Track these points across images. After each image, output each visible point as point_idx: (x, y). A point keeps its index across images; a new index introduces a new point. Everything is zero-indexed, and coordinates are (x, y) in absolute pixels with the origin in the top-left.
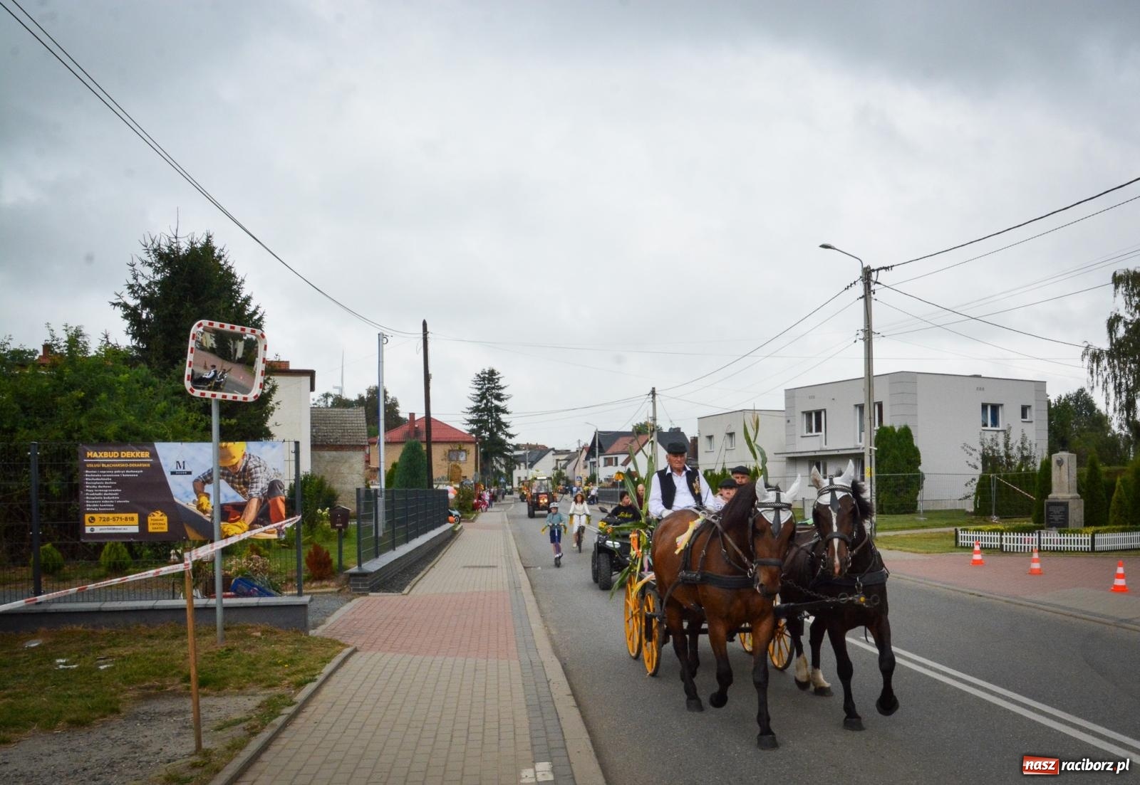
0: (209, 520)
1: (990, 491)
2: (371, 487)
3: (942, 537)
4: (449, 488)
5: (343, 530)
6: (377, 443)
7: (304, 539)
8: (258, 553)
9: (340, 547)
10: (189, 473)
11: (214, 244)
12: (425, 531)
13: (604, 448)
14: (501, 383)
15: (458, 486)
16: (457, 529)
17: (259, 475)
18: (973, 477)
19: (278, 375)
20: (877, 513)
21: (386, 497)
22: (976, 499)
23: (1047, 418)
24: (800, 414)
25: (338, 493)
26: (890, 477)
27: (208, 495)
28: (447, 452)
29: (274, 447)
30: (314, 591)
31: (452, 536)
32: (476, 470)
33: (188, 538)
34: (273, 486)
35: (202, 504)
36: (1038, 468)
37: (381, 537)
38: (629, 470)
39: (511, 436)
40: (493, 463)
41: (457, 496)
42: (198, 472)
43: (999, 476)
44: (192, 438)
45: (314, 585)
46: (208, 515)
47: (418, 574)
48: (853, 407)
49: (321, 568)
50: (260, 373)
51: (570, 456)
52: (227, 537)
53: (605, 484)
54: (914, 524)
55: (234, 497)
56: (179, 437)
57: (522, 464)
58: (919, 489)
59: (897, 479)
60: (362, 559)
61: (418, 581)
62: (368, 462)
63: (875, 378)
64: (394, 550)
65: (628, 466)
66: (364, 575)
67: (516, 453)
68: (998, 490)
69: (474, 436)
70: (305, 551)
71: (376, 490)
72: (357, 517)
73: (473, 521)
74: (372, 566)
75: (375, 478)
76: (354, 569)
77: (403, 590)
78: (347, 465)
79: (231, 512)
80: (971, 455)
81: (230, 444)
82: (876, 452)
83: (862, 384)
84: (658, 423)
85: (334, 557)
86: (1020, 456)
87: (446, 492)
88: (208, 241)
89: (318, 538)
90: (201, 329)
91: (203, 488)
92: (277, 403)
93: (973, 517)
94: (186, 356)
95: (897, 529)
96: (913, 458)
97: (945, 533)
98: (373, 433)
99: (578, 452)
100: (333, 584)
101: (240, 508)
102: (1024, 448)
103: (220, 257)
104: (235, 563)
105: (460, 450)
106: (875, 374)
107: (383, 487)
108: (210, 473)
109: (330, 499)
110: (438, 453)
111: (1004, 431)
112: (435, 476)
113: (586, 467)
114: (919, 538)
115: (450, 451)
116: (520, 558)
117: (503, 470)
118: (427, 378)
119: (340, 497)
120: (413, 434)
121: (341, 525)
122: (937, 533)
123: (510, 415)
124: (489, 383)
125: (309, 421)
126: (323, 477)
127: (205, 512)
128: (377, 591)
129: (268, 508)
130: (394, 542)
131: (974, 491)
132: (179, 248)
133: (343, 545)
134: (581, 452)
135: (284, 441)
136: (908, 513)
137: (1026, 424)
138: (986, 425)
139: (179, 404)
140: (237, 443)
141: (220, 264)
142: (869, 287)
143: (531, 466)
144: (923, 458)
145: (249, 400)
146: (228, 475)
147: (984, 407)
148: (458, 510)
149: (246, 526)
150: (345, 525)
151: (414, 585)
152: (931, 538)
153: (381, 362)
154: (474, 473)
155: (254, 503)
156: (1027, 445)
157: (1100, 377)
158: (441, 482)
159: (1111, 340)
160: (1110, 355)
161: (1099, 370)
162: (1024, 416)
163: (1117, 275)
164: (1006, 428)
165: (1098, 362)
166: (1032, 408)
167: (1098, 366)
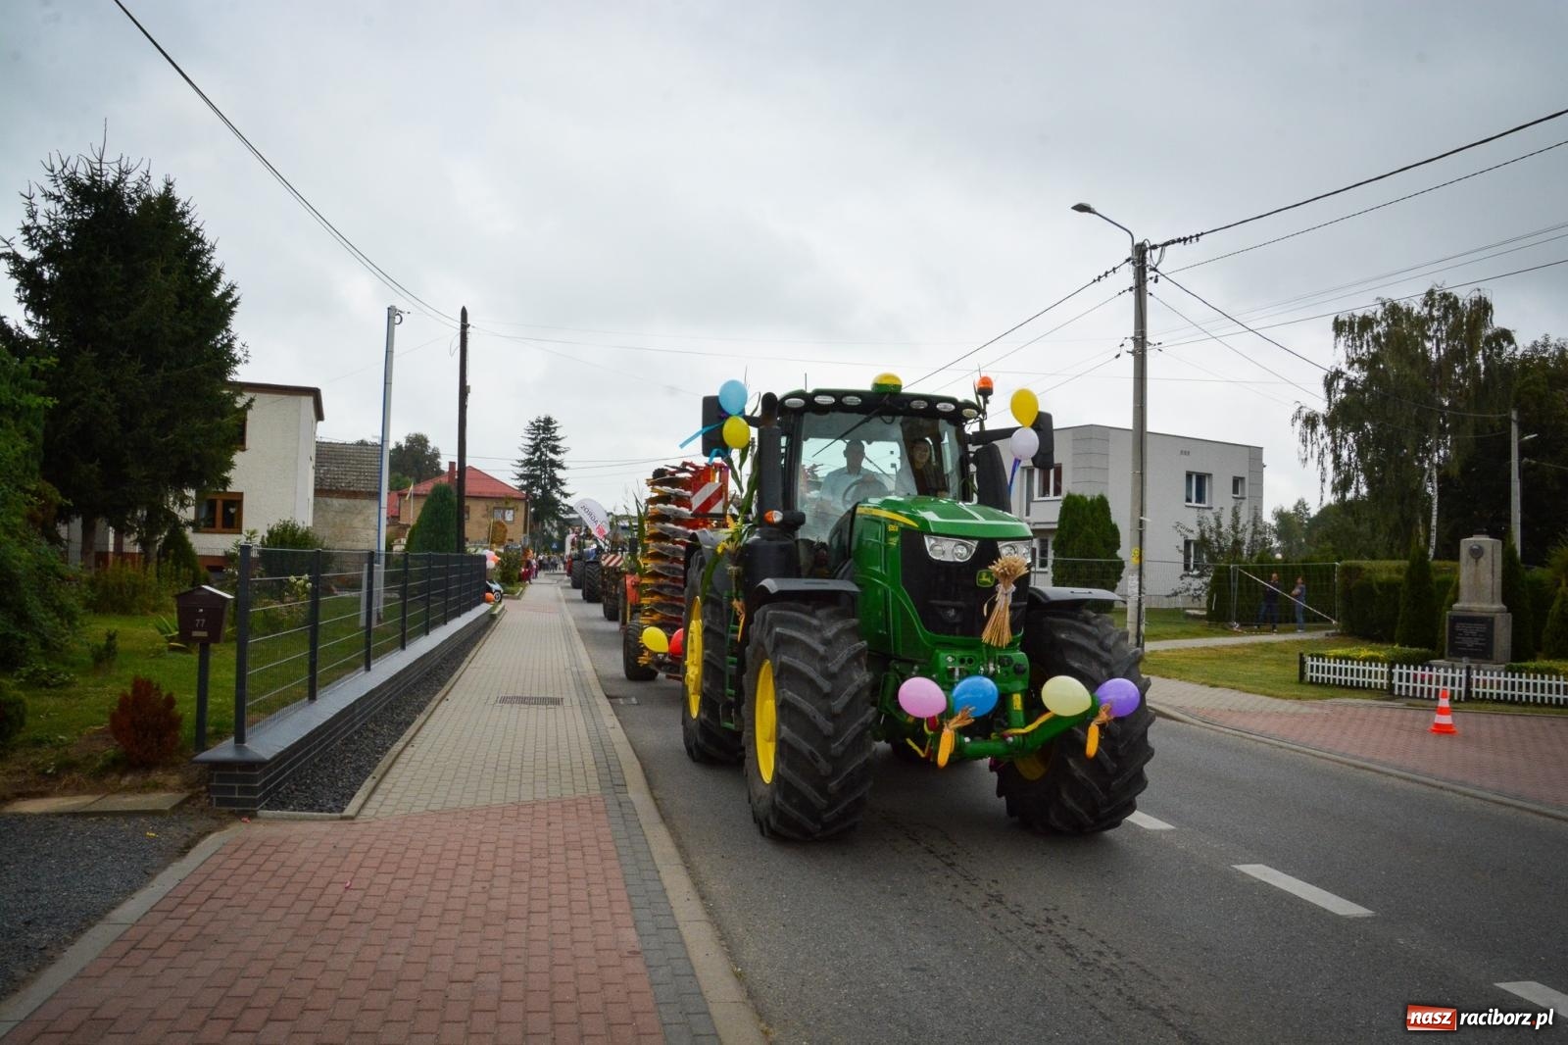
4: (487, 552)
11: (176, 195)
15: (502, 550)
16: (497, 610)
28: (489, 509)
31: (489, 621)
32: (525, 532)
39: (567, 496)
40: (544, 526)
41: (499, 564)
67: (572, 516)
69: (523, 493)
73: (518, 598)
87: (484, 558)
88: (168, 190)
96: (1110, 539)
103: (184, 214)
105: (505, 508)
110: (474, 512)
112: (468, 538)
117: (554, 535)
141: (183, 224)
147: (1189, 476)
148: (499, 582)
154: (522, 534)
157: (1315, 446)
158: (478, 544)
159: (1330, 401)
160: (1331, 422)
161: (1314, 437)
162: (1235, 491)
163: (1341, 319)
165: (1313, 429)
166: (1247, 482)
167: (1313, 432)
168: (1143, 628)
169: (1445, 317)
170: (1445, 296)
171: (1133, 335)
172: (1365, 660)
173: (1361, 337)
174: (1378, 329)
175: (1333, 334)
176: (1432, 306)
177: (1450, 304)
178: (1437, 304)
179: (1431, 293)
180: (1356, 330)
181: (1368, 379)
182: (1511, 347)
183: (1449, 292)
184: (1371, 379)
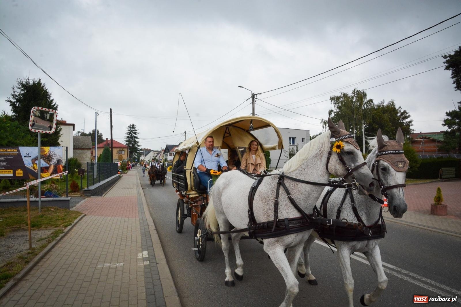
0: (37, 172)
2: (93, 162)
4: (118, 162)
5: (83, 176)
6: (95, 148)
7: (69, 179)
8: (54, 183)
9: (81, 182)
10: (30, 157)
11: (41, 82)
12: (110, 176)
13: (169, 150)
14: (136, 129)
15: (121, 162)
16: (121, 176)
17: (54, 158)
19: (62, 125)
21: (97, 165)
25: (82, 164)
27: (36, 164)
28: (118, 151)
29: (59, 148)
30: (72, 196)
31: (119, 178)
32: (128, 157)
33: (29, 178)
34: (59, 162)
35: (35, 167)
37: (95, 178)
39: (139, 146)
40: (133, 154)
41: (121, 165)
42: (33, 156)
44: (32, 145)
45: (72, 194)
46: (37, 170)
47: (107, 190)
49: (75, 188)
50: (55, 124)
51: (158, 153)
52: (43, 178)
53: (170, 161)
55: (45, 165)
56: (28, 145)
57: (143, 155)
58: (269, 164)
60: (89, 185)
61: (107, 193)
62: (92, 154)
64: (100, 182)
66: (89, 191)
67: (141, 151)
69: (127, 146)
70: (69, 183)
71: (94, 163)
72: (87, 172)
73: (126, 173)
74: (92, 188)
75: (94, 159)
76: (86, 189)
77: (102, 195)
78: (85, 155)
79: (44, 170)
80: (286, 153)
81: (44, 147)
85: (79, 185)
87: (117, 164)
89: (75, 178)
90: (35, 110)
91: (35, 162)
92: (62, 134)
94: (30, 118)
96: (267, 154)
98: (94, 145)
99: (161, 151)
100: (79, 193)
101: (47, 169)
103: (43, 86)
104: (46, 187)
105: (122, 150)
107: (96, 162)
108: (37, 157)
109: (79, 166)
110: (115, 151)
111: (296, 146)
112: (114, 159)
113: (164, 156)
115: (119, 151)
116: (141, 185)
117: (137, 157)
118: (112, 127)
119: (82, 165)
120: (107, 145)
121: (82, 174)
123: (139, 139)
124: (132, 129)
125: (73, 140)
126: (77, 158)
127: (35, 170)
128: (93, 196)
129: (57, 168)
130: (99, 180)
132: (29, 83)
133: (83, 181)
134: (162, 151)
135: (62, 147)
137: (303, 144)
139: (28, 134)
140: (47, 147)
141: (43, 89)
142: (254, 99)
143: (146, 156)
144: (271, 154)
145: (51, 133)
146: (43, 158)
147: (290, 138)
148: (121, 170)
149: (49, 174)
150: (83, 174)
151: (106, 194)
153: (96, 121)
154: (127, 157)
155: (52, 167)
157: (326, 129)
158: (116, 160)
159: (330, 117)
161: (326, 127)
162: (302, 141)
163: (332, 97)
164: (297, 145)
165: (326, 124)
166: (305, 139)
167: (326, 126)
169: (358, 96)
170: (357, 91)
174: (342, 99)
175: (330, 101)
176: (354, 93)
177: (358, 92)
178: (355, 93)
179: (354, 91)
180: (336, 100)
182: (373, 103)
183: (358, 90)
184: (339, 111)
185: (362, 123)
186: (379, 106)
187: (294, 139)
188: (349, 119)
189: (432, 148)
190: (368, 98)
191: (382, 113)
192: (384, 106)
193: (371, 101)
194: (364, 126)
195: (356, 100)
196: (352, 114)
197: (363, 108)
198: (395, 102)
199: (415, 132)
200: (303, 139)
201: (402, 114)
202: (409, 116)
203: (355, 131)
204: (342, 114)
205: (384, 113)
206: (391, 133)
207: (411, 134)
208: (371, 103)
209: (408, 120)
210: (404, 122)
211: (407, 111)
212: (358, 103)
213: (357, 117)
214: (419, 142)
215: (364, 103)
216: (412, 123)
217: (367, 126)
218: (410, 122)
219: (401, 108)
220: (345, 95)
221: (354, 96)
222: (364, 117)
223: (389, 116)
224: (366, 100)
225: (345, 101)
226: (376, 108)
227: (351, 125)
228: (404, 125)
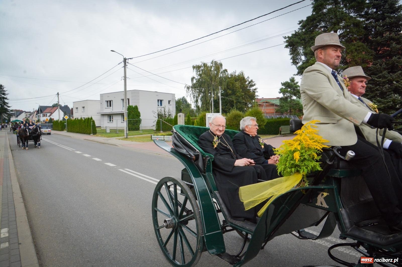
1: (160, 124)
3: (147, 137)
13: (42, 111)
14: (5, 89)
18: (155, 120)
20: (128, 131)
22: (156, 126)
23: (175, 104)
24: (105, 102)
26: (132, 120)
36: (173, 117)
38: (51, 118)
39: (9, 107)
40: (3, 115)
43: (163, 120)
48: (121, 100)
51: (31, 114)
53: (43, 122)
54: (139, 133)
57: (14, 116)
58: (140, 123)
59: (134, 120)
63: (127, 91)
65: (50, 117)
67: (11, 112)
68: (163, 124)
82: (128, 113)
83: (123, 93)
84: (60, 103)
86: (168, 114)
93: (156, 131)
95: (134, 135)
96: (138, 115)
97: (148, 136)
102: (169, 112)
106: (127, 90)
113: (36, 117)
114: (140, 137)
117: (7, 118)
122: (145, 136)
123: (8, 100)
131: (156, 124)
134: (35, 112)
136: (138, 130)
137: (169, 106)
138: (159, 106)
142: (126, 64)
143: (17, 116)
144: (141, 115)
147: (158, 100)
152: (144, 137)
156: (170, 111)
157: (189, 93)
159: (192, 83)
160: (192, 87)
162: (169, 103)
163: (194, 66)
164: (164, 107)
165: (189, 89)
166: (171, 101)
167: (189, 90)
168: (127, 132)
169: (215, 66)
170: (215, 62)
171: (124, 76)
172: (161, 135)
173: (198, 70)
174: (202, 68)
175: (193, 69)
176: (213, 64)
177: (216, 63)
179: (213, 61)
180: (197, 68)
181: (199, 78)
182: (227, 73)
183: (216, 60)
184: (200, 78)
185: (219, 89)
186: (232, 75)
187: (161, 101)
188: (208, 85)
189: (271, 110)
190: (224, 68)
191: (234, 81)
192: (236, 75)
193: (226, 70)
194: (220, 91)
195: (214, 69)
196: (210, 81)
197: (220, 77)
198: (244, 73)
199: (259, 98)
200: (169, 102)
201: (250, 83)
202: (254, 85)
203: (213, 95)
204: (202, 81)
205: (236, 81)
206: (241, 98)
207: (256, 99)
208: (226, 72)
209: (254, 88)
210: (251, 90)
211: (253, 81)
212: (216, 72)
213: (214, 83)
214: (262, 106)
215: (220, 72)
216: (257, 90)
217: (223, 91)
218: (255, 89)
219: (249, 78)
220: (205, 65)
221: (212, 66)
222: (221, 83)
223: (240, 84)
224: (222, 70)
225: (205, 69)
226: (230, 76)
227: (210, 90)
228: (251, 92)
